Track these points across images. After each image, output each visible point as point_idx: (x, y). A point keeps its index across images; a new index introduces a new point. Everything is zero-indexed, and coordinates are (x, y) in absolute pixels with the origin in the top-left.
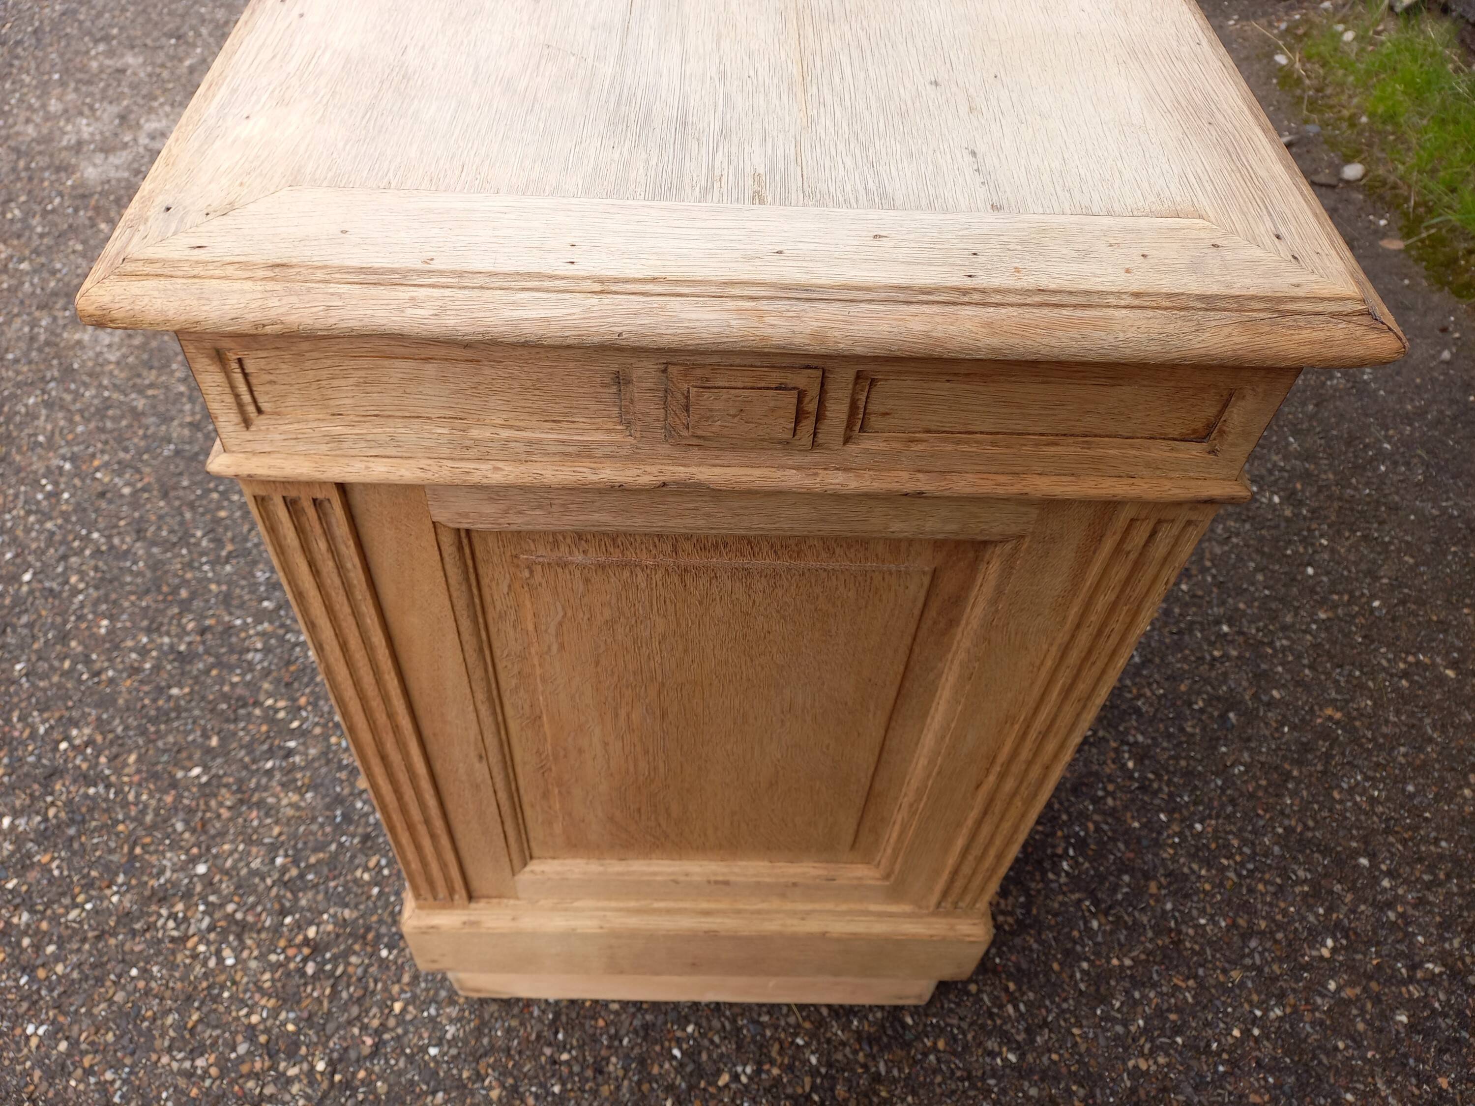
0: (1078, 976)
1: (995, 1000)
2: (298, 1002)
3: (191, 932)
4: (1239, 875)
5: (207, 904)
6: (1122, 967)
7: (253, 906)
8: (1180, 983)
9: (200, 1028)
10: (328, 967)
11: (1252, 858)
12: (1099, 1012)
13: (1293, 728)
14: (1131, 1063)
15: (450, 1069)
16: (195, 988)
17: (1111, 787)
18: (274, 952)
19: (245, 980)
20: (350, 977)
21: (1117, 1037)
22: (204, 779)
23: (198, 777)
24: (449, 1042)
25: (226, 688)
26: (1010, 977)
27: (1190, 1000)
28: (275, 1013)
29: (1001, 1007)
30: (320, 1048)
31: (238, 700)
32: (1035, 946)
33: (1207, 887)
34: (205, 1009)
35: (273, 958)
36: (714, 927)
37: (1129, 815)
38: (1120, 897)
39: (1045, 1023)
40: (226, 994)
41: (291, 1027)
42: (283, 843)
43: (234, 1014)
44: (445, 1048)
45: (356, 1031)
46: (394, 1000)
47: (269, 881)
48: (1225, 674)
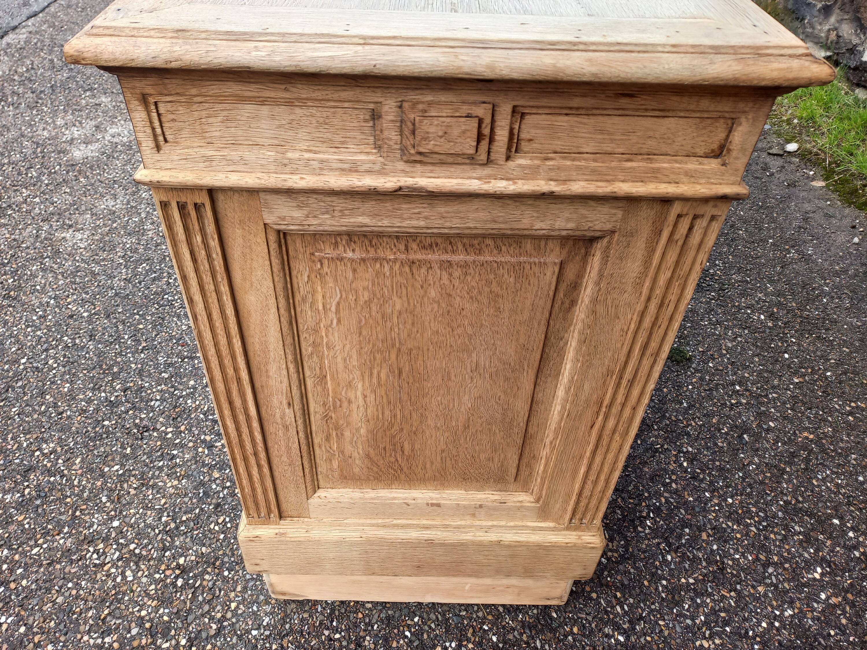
0: (660, 588)
1: (608, 603)
2: (171, 603)
3: (107, 561)
4: (758, 529)
5: (118, 544)
6: (688, 583)
7: (146, 546)
8: (726, 594)
9: (108, 619)
10: (191, 582)
11: (766, 518)
12: (675, 611)
13: (784, 443)
14: (698, 643)
15: (264, 644)
16: (108, 594)
17: (674, 477)
18: (158, 572)
19: (139, 589)
20: (204, 587)
21: (687, 627)
22: (121, 472)
23: (117, 471)
24: (264, 627)
25: (137, 421)
26: (617, 589)
27: (733, 604)
28: (156, 609)
29: (613, 607)
30: (184, 631)
31: (143, 428)
32: (632, 570)
33: (738, 536)
34: (113, 607)
35: (157, 576)
36: (431, 537)
37: (686, 493)
38: (683, 541)
39: (641, 618)
40: (126, 598)
41: (166, 618)
42: (166, 508)
43: (131, 610)
44: (262, 631)
45: (207, 620)
46: (231, 601)
47: (157, 531)
48: (740, 413)
